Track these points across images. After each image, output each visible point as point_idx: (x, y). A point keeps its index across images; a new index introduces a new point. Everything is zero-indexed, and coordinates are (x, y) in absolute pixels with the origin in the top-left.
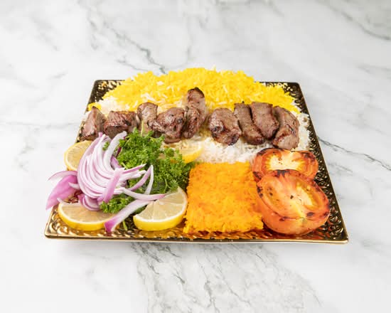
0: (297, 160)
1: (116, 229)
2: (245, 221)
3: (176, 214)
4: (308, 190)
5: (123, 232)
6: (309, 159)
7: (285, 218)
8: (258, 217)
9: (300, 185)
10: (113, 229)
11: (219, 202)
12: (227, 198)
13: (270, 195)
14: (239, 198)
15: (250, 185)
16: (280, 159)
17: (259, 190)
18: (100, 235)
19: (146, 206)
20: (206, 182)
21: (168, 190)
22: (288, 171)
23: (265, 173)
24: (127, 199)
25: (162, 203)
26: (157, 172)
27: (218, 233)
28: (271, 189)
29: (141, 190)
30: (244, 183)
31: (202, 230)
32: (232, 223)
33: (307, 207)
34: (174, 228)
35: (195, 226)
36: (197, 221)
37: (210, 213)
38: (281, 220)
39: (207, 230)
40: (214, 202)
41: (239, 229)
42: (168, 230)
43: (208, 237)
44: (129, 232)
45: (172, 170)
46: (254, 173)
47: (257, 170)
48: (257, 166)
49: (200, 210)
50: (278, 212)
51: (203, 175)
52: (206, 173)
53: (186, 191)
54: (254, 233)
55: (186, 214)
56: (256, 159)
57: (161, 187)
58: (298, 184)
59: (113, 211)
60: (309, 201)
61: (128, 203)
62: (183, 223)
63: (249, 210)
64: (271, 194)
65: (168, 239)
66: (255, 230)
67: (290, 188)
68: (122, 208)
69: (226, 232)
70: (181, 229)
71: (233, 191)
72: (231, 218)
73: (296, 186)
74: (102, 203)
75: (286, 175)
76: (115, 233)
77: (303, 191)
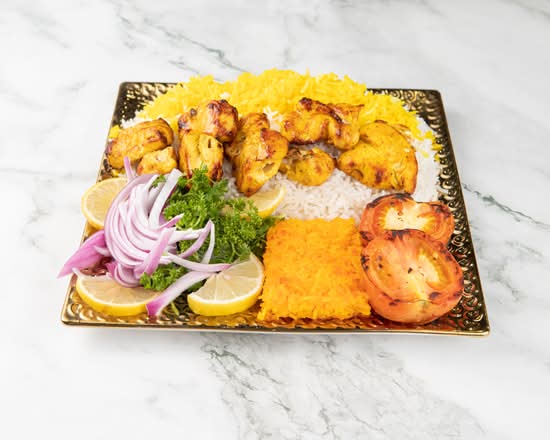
0: (424, 215)
1: (163, 313)
2: (345, 304)
3: (247, 292)
4: (434, 259)
5: (173, 317)
6: (442, 215)
7: (398, 301)
8: (364, 297)
9: (424, 252)
10: (158, 313)
11: (309, 277)
12: (320, 271)
13: (378, 268)
14: (337, 272)
15: (355, 252)
16: (400, 213)
17: (364, 260)
18: (141, 322)
19: (204, 281)
20: (291, 248)
21: (235, 258)
22: (408, 231)
23: (377, 233)
24: (178, 270)
25: (227, 277)
26: (220, 232)
27: (308, 320)
28: (381, 259)
29: (197, 257)
30: (346, 249)
31: (284, 315)
32: (327, 306)
33: (430, 285)
34: (244, 313)
35: (275, 310)
36: (277, 304)
37: (296, 292)
38: (392, 304)
39: (292, 316)
40: (302, 275)
41: (336, 314)
42: (237, 315)
43: (293, 326)
44: (181, 317)
45: (242, 231)
46: (362, 233)
47: (365, 229)
48: (366, 223)
49: (282, 287)
50: (388, 292)
51: (287, 237)
52: (290, 235)
53: (261, 259)
54: (357, 321)
55: (261, 293)
56: (365, 213)
57: (227, 254)
58: (421, 250)
59: (158, 288)
60: (434, 276)
61: (180, 276)
62: (257, 306)
63: (352, 290)
64: (381, 266)
65: (236, 328)
66: (360, 317)
67: (409, 256)
68: (172, 282)
69: (319, 320)
70: (255, 314)
71: (329, 262)
72: (325, 300)
73: (418, 253)
74: (143, 275)
75: (405, 238)
76: (162, 319)
77: (427, 260)
